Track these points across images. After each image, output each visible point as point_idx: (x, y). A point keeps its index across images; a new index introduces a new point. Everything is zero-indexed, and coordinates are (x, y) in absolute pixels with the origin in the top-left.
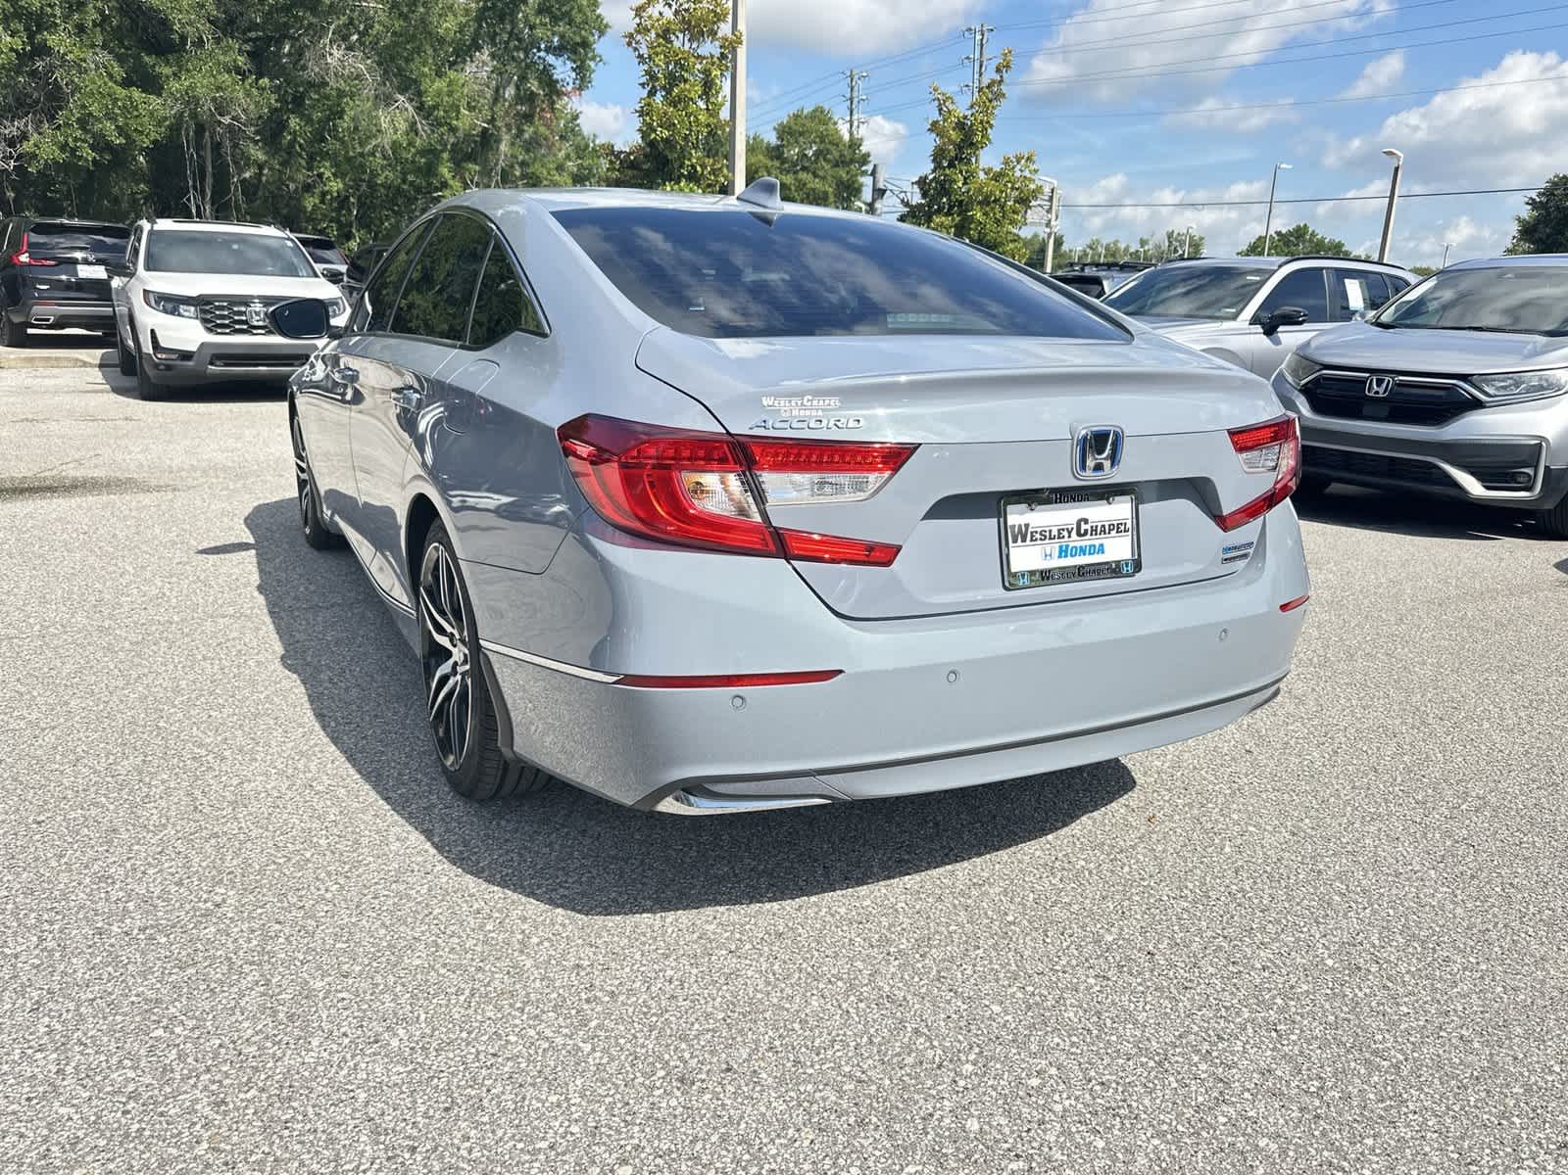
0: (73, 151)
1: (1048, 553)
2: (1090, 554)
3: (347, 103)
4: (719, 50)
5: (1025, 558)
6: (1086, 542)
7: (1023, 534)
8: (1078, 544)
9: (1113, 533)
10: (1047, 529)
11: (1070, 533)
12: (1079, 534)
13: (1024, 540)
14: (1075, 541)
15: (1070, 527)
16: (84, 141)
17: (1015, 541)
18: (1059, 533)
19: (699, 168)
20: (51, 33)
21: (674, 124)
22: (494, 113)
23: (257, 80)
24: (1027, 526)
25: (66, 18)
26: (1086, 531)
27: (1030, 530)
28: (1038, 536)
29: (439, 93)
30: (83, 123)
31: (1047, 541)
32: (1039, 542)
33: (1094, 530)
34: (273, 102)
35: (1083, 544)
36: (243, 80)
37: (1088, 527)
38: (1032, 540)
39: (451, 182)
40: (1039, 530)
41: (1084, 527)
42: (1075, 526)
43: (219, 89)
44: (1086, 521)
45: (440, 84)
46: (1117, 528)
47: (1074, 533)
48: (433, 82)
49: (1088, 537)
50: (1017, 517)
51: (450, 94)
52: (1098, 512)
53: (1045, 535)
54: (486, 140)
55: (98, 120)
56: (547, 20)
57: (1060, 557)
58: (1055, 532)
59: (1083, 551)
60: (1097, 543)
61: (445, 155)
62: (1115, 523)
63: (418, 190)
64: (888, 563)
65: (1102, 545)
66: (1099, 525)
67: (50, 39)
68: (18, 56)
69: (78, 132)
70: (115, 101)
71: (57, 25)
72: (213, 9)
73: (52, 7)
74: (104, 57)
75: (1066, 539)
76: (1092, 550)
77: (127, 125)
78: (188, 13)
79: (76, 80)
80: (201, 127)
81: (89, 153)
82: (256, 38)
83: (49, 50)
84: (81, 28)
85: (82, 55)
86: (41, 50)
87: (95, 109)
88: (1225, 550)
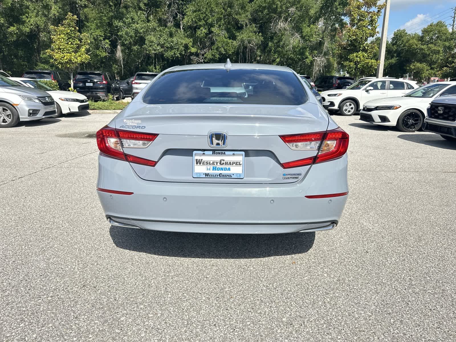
0: (214, 56)
1: (209, 168)
2: (225, 170)
3: (284, 37)
4: (377, 10)
5: (200, 169)
7: (199, 162)
8: (220, 167)
9: (234, 165)
10: (209, 161)
12: (220, 164)
13: (200, 164)
15: (217, 162)
16: (217, 53)
17: (197, 164)
18: (213, 163)
19: (366, 47)
20: (213, 28)
21: (357, 34)
22: (323, 35)
23: (259, 34)
24: (202, 160)
25: (217, 23)
27: (203, 161)
28: (205, 163)
29: (307, 32)
30: (217, 49)
31: (208, 165)
32: (205, 165)
33: (226, 163)
34: (262, 39)
35: (222, 167)
36: (255, 34)
37: (224, 162)
38: (203, 164)
39: (309, 57)
40: (206, 161)
42: (219, 161)
43: (249, 37)
44: (224, 160)
45: (308, 29)
46: (237, 164)
47: (218, 164)
48: (306, 29)
49: (224, 165)
50: (198, 157)
51: (311, 32)
52: (229, 158)
53: (208, 163)
54: (320, 44)
55: (220, 47)
56: (342, 6)
57: (213, 170)
58: (211, 162)
59: (222, 169)
60: (228, 167)
61: (308, 49)
62: (235, 162)
63: (300, 60)
64: (154, 166)
65: (230, 168)
66: (229, 162)
67: (213, 29)
68: (206, 34)
69: (215, 51)
70: (224, 42)
71: (215, 26)
72: (250, 17)
73: (214, 21)
74: (224, 32)
75: (216, 165)
76: (225, 169)
77: (227, 48)
78: (243, 19)
79: (217, 38)
80: (245, 48)
81: (218, 56)
82: (262, 23)
83: (212, 32)
84: (220, 26)
85: (219, 32)
86: (211, 32)
87: (220, 45)
88: (284, 175)
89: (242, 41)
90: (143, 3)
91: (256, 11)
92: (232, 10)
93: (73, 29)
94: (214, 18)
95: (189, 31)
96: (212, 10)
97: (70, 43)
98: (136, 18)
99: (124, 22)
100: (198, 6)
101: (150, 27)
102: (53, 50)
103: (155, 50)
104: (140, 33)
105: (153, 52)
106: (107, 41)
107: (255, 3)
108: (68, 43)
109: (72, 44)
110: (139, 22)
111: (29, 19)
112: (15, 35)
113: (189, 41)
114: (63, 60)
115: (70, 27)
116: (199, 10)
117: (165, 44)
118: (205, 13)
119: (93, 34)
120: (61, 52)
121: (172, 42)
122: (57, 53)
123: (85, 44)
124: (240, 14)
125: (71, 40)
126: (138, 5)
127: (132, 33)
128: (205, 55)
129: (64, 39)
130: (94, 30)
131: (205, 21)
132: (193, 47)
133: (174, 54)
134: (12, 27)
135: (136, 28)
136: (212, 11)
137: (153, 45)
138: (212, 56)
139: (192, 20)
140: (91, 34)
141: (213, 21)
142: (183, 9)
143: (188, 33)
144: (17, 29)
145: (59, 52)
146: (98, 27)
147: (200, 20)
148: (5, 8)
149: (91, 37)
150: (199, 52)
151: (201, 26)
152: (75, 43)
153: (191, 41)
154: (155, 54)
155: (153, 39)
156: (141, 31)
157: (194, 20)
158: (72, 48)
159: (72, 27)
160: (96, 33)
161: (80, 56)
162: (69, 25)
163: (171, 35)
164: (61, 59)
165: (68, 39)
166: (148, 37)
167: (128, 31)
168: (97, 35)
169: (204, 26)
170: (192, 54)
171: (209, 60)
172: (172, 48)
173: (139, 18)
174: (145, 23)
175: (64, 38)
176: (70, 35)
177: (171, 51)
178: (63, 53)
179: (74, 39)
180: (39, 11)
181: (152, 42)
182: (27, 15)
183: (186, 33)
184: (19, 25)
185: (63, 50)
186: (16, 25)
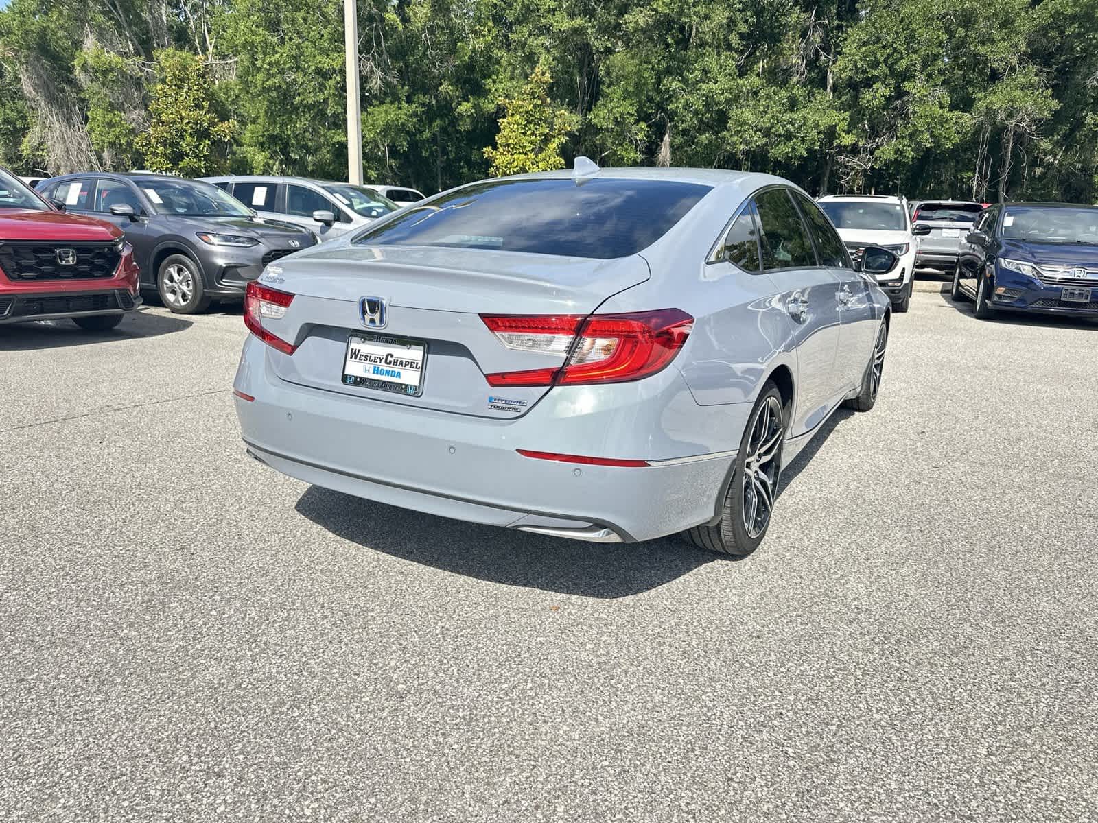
1: (368, 369)
2: (391, 376)
5: (355, 368)
6: (390, 368)
7: (355, 354)
8: (385, 368)
9: (408, 367)
10: (369, 355)
11: (381, 360)
12: (386, 362)
13: (356, 358)
14: (383, 366)
15: (382, 357)
17: (351, 358)
18: (375, 359)
20: (910, 82)
23: (1043, 91)
24: (359, 351)
25: (923, 70)
26: (391, 361)
27: (360, 353)
28: (363, 358)
30: (912, 136)
31: (368, 362)
32: (363, 361)
33: (395, 362)
34: (1053, 105)
35: (388, 369)
36: (1033, 93)
37: (392, 359)
38: (360, 359)
40: (365, 354)
41: (389, 359)
42: (385, 357)
44: (392, 356)
46: (411, 364)
47: (383, 361)
49: (391, 365)
50: (355, 344)
52: (400, 352)
53: (367, 358)
55: (922, 132)
57: (374, 373)
58: (373, 358)
59: (387, 373)
60: (397, 370)
62: (410, 361)
64: (292, 354)
65: (399, 373)
66: (399, 360)
67: (908, 86)
68: (889, 99)
69: (906, 141)
70: (933, 119)
71: (915, 76)
72: (1023, 47)
73: (914, 65)
74: (941, 92)
75: (378, 363)
76: (393, 374)
77: (940, 134)
78: (1000, 53)
79: (916, 108)
80: (999, 131)
81: (910, 154)
82: (1066, 60)
83: (907, 93)
84: (930, 76)
85: (926, 93)
86: (900, 93)
87: (921, 125)
88: (490, 399)
89: (990, 113)
90: (738, 33)
91: (1044, 30)
92: (969, 33)
93: (539, 102)
94: (915, 56)
95: (846, 94)
96: (913, 37)
97: (529, 132)
98: (714, 68)
99: (685, 81)
100: (876, 28)
101: (744, 89)
102: (495, 148)
103: (747, 143)
104: (718, 104)
105: (742, 147)
106: (643, 125)
107: (1045, 8)
108: (524, 134)
109: (533, 134)
110: (720, 77)
111: (496, 87)
112: (468, 120)
113: (839, 119)
114: (510, 169)
115: (534, 98)
116: (878, 40)
117: (772, 127)
118: (892, 45)
119: (614, 111)
120: (508, 151)
121: (791, 123)
122: (502, 154)
123: (559, 134)
124: (993, 42)
125: (532, 125)
126: (726, 39)
127: (699, 105)
128: (877, 153)
129: (518, 124)
130: (618, 102)
131: (890, 67)
132: (848, 132)
133: (792, 151)
134: (465, 103)
135: (710, 91)
136: (911, 39)
137: (745, 131)
138: (896, 153)
139: (855, 64)
140: (610, 111)
141: (912, 65)
142: (837, 39)
143: (844, 98)
144: (473, 107)
145: (505, 153)
146: (627, 95)
147: (875, 65)
148: (458, 66)
149: (609, 118)
150: (861, 144)
151: (875, 79)
152: (538, 133)
153: (844, 119)
154: (748, 152)
155: (748, 115)
156: (722, 99)
157: (859, 65)
158: (531, 142)
159: (539, 98)
160: (621, 109)
161: (544, 160)
162: (533, 94)
163: (793, 105)
164: (506, 167)
165: (525, 125)
166: (734, 113)
167: (692, 100)
168: (622, 114)
169: (886, 79)
170: (842, 150)
171: (885, 164)
172: (789, 136)
173: (721, 68)
174: (733, 79)
175: (520, 121)
176: (532, 116)
177: (785, 144)
178: (512, 155)
179: (539, 125)
180: (517, 69)
181: (745, 123)
182: (495, 77)
183: (840, 98)
184: (479, 97)
185: (512, 149)
186: (472, 100)
